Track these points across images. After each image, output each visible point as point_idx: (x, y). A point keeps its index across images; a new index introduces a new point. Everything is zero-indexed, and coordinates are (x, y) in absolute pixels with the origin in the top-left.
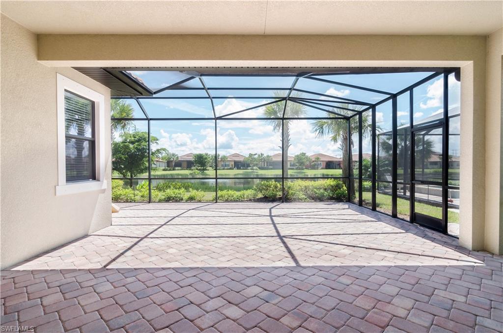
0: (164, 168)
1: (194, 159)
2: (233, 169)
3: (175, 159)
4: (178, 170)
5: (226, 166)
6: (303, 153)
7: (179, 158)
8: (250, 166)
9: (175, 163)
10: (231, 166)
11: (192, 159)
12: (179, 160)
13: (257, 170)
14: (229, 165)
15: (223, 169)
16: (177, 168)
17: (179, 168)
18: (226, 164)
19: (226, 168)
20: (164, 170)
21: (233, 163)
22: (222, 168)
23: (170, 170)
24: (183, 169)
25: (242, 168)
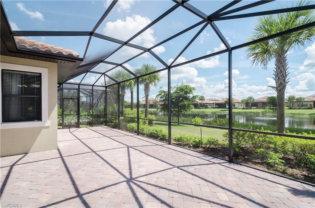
0: (243, 107)
1: (267, 101)
2: (312, 109)
3: (251, 101)
4: (254, 109)
5: (302, 105)
7: (255, 100)
9: (252, 104)
10: (309, 106)
11: (265, 100)
12: (255, 101)
14: (307, 105)
15: (299, 109)
16: (253, 108)
17: (255, 108)
18: (303, 104)
20: (243, 109)
21: (312, 103)
22: (298, 107)
23: (247, 109)
24: (258, 109)
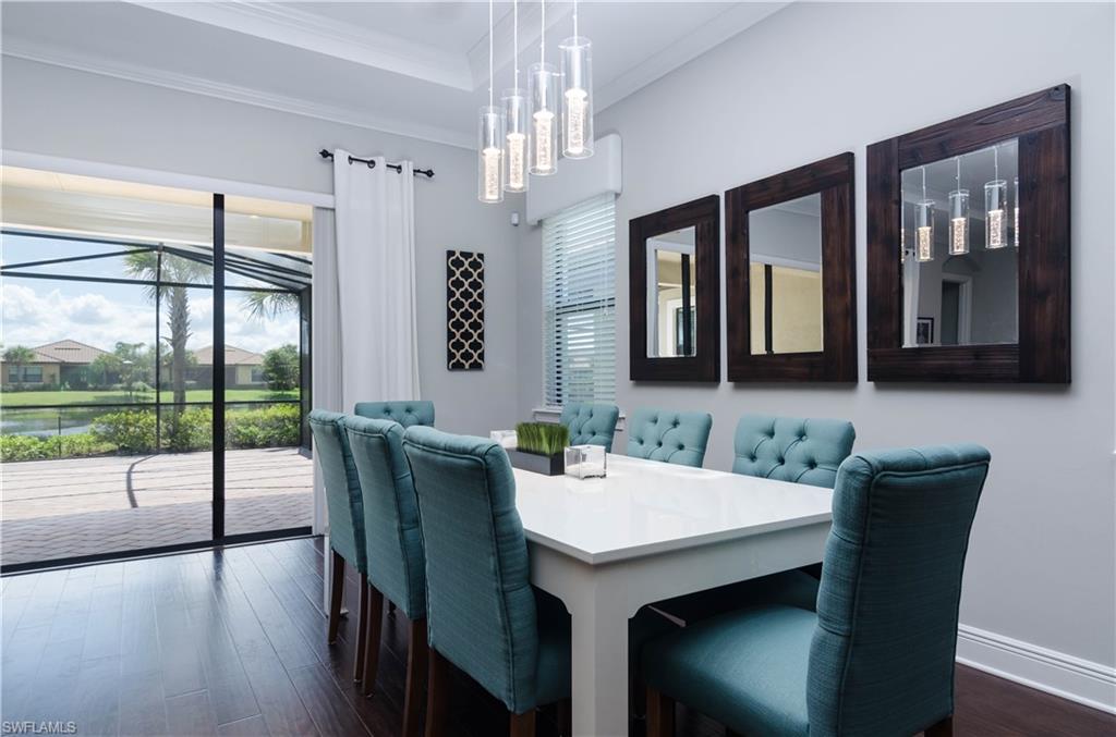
2: (56, 388)
5: (26, 377)
6: (289, 346)
8: (121, 381)
13: (145, 390)
14: (41, 376)
15: (16, 390)
18: (29, 372)
19: (27, 385)
21: (56, 370)
22: (11, 385)
25: (90, 386)
